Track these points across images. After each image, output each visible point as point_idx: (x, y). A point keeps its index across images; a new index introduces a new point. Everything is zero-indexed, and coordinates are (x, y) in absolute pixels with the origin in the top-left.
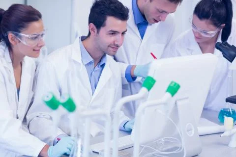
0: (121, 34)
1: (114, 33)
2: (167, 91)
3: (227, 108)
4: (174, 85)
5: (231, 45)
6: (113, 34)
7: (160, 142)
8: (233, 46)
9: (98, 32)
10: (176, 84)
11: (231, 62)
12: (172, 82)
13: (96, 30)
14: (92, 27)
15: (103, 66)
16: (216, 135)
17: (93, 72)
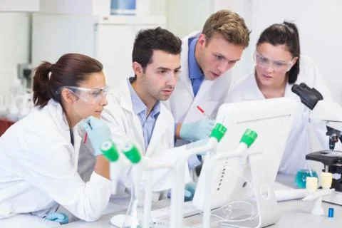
0: (172, 72)
1: (164, 70)
2: (242, 140)
3: (305, 168)
4: (251, 134)
5: (311, 88)
6: (162, 72)
7: (227, 209)
8: (314, 89)
9: (144, 72)
10: (252, 132)
11: (312, 109)
12: (247, 130)
13: (142, 70)
14: (136, 66)
15: (156, 116)
16: (296, 202)
17: (146, 124)
